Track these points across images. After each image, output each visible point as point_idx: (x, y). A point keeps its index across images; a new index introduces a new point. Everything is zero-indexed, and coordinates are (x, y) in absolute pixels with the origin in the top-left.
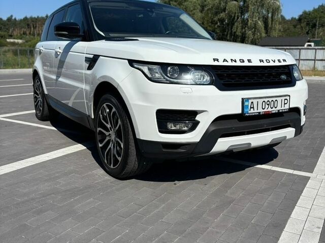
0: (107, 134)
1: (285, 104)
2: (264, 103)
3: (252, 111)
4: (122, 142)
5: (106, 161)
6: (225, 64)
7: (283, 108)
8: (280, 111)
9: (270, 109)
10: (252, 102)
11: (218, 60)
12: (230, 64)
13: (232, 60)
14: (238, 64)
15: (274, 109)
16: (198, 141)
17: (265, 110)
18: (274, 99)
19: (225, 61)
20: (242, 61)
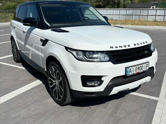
0: (54, 81)
1: (147, 67)
2: (136, 68)
3: (130, 73)
4: (63, 89)
5: (54, 95)
6: (117, 49)
7: (146, 69)
8: (144, 71)
9: (139, 71)
10: (131, 69)
11: (112, 48)
12: (119, 49)
13: (120, 46)
14: (123, 48)
15: (141, 70)
16: (103, 90)
17: (137, 72)
18: (141, 66)
19: (116, 47)
20: (125, 46)
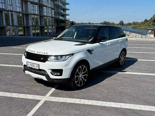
2: (31, 64)
3: (28, 66)
10: (28, 63)
18: (34, 64)
19: (31, 51)
20: (33, 51)
